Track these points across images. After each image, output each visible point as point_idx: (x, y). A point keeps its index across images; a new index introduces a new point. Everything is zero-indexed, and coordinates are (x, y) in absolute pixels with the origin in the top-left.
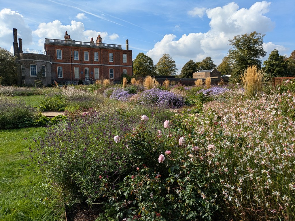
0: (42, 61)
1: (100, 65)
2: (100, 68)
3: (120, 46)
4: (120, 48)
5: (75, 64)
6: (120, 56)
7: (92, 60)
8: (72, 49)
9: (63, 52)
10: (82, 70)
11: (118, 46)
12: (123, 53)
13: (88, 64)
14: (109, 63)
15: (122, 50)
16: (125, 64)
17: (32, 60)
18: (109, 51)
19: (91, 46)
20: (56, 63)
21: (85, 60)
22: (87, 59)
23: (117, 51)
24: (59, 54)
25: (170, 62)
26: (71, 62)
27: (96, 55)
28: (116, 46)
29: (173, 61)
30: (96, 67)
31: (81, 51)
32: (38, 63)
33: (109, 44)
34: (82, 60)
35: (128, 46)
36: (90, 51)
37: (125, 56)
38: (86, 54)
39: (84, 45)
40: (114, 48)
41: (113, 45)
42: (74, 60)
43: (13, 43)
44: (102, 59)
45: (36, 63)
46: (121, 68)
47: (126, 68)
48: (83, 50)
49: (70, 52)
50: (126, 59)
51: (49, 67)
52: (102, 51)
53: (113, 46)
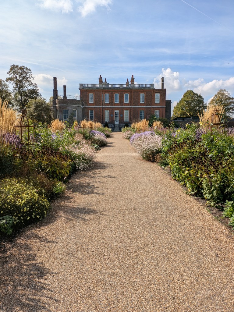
0: (73, 105)
1: (130, 107)
2: (130, 109)
3: (152, 85)
4: (152, 87)
5: (105, 107)
6: (151, 96)
7: (122, 102)
8: (103, 93)
9: (95, 96)
10: (112, 113)
11: (150, 86)
12: (156, 93)
13: (118, 107)
14: (139, 105)
15: (154, 89)
16: (157, 104)
17: (65, 105)
18: (140, 91)
19: (121, 87)
20: (88, 107)
21: (115, 103)
22: (117, 101)
23: (149, 91)
24: (91, 98)
25: (227, 99)
26: (101, 105)
27: (127, 96)
28: (147, 86)
29: (231, 97)
30: (126, 109)
31: (111, 93)
32: (69, 108)
33: (140, 84)
34: (112, 103)
35: (163, 84)
36: (120, 93)
37: (157, 96)
38: (117, 96)
39: (114, 88)
40: (145, 87)
41: (144, 84)
42: (105, 103)
43: (53, 90)
44: (132, 101)
45: (68, 108)
46: (153, 109)
47: (158, 109)
48: (113, 93)
49: (101, 96)
50: (159, 100)
51: (80, 111)
52: (132, 92)
53: (144, 86)
